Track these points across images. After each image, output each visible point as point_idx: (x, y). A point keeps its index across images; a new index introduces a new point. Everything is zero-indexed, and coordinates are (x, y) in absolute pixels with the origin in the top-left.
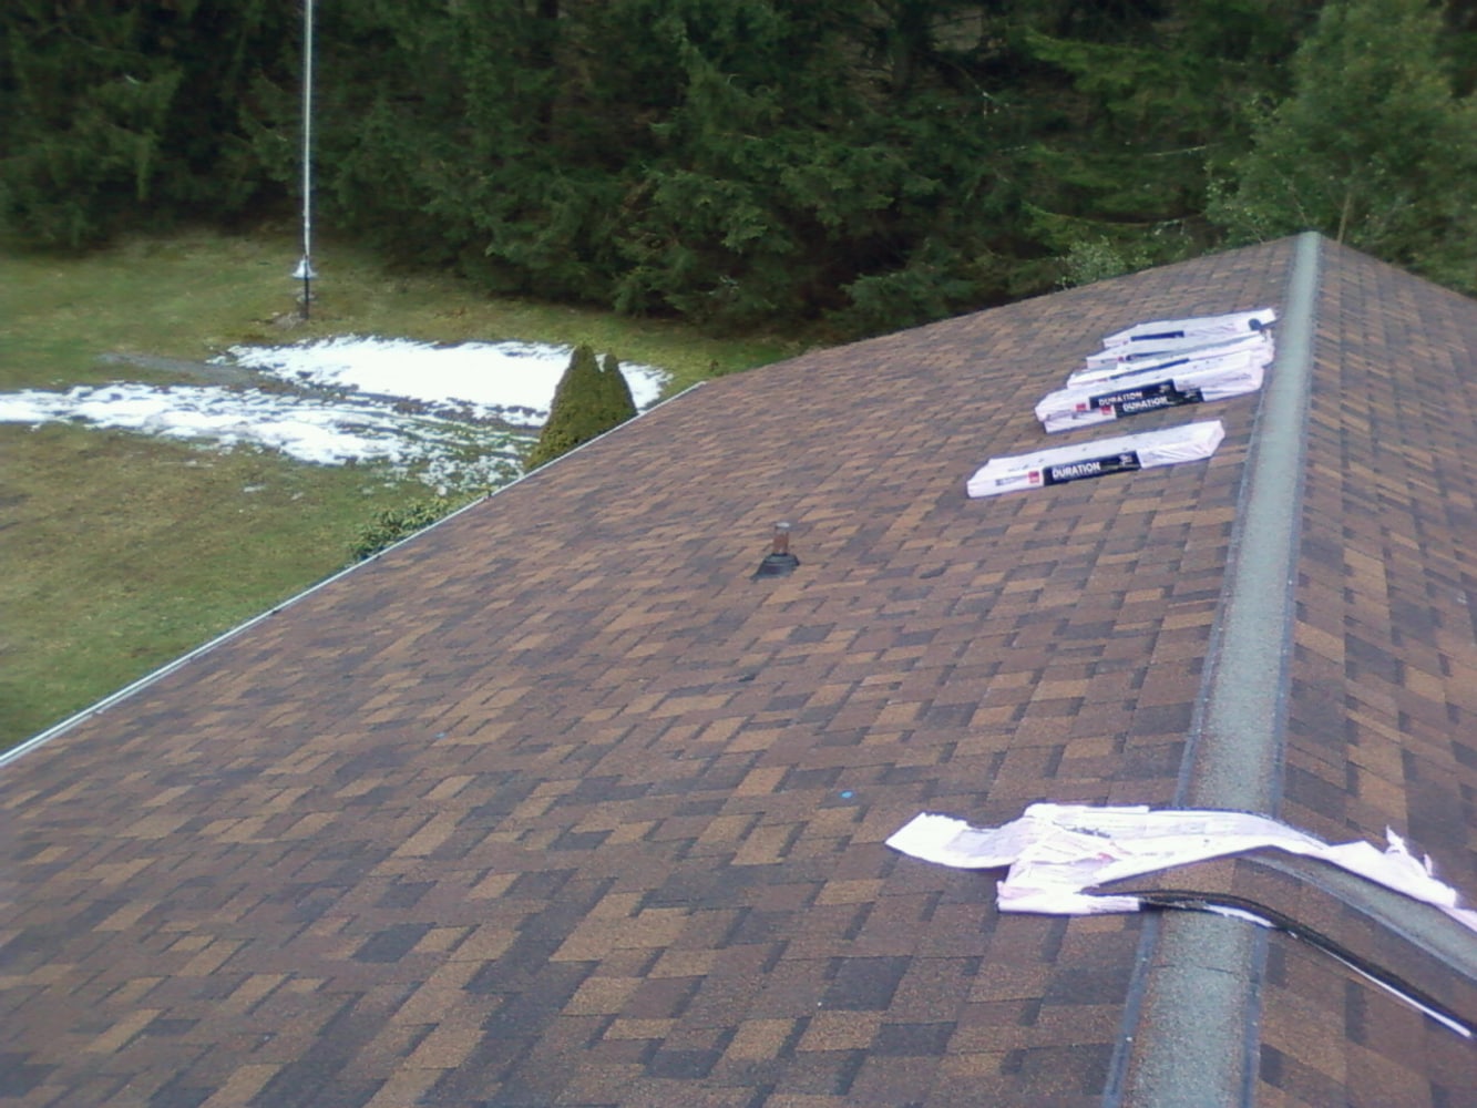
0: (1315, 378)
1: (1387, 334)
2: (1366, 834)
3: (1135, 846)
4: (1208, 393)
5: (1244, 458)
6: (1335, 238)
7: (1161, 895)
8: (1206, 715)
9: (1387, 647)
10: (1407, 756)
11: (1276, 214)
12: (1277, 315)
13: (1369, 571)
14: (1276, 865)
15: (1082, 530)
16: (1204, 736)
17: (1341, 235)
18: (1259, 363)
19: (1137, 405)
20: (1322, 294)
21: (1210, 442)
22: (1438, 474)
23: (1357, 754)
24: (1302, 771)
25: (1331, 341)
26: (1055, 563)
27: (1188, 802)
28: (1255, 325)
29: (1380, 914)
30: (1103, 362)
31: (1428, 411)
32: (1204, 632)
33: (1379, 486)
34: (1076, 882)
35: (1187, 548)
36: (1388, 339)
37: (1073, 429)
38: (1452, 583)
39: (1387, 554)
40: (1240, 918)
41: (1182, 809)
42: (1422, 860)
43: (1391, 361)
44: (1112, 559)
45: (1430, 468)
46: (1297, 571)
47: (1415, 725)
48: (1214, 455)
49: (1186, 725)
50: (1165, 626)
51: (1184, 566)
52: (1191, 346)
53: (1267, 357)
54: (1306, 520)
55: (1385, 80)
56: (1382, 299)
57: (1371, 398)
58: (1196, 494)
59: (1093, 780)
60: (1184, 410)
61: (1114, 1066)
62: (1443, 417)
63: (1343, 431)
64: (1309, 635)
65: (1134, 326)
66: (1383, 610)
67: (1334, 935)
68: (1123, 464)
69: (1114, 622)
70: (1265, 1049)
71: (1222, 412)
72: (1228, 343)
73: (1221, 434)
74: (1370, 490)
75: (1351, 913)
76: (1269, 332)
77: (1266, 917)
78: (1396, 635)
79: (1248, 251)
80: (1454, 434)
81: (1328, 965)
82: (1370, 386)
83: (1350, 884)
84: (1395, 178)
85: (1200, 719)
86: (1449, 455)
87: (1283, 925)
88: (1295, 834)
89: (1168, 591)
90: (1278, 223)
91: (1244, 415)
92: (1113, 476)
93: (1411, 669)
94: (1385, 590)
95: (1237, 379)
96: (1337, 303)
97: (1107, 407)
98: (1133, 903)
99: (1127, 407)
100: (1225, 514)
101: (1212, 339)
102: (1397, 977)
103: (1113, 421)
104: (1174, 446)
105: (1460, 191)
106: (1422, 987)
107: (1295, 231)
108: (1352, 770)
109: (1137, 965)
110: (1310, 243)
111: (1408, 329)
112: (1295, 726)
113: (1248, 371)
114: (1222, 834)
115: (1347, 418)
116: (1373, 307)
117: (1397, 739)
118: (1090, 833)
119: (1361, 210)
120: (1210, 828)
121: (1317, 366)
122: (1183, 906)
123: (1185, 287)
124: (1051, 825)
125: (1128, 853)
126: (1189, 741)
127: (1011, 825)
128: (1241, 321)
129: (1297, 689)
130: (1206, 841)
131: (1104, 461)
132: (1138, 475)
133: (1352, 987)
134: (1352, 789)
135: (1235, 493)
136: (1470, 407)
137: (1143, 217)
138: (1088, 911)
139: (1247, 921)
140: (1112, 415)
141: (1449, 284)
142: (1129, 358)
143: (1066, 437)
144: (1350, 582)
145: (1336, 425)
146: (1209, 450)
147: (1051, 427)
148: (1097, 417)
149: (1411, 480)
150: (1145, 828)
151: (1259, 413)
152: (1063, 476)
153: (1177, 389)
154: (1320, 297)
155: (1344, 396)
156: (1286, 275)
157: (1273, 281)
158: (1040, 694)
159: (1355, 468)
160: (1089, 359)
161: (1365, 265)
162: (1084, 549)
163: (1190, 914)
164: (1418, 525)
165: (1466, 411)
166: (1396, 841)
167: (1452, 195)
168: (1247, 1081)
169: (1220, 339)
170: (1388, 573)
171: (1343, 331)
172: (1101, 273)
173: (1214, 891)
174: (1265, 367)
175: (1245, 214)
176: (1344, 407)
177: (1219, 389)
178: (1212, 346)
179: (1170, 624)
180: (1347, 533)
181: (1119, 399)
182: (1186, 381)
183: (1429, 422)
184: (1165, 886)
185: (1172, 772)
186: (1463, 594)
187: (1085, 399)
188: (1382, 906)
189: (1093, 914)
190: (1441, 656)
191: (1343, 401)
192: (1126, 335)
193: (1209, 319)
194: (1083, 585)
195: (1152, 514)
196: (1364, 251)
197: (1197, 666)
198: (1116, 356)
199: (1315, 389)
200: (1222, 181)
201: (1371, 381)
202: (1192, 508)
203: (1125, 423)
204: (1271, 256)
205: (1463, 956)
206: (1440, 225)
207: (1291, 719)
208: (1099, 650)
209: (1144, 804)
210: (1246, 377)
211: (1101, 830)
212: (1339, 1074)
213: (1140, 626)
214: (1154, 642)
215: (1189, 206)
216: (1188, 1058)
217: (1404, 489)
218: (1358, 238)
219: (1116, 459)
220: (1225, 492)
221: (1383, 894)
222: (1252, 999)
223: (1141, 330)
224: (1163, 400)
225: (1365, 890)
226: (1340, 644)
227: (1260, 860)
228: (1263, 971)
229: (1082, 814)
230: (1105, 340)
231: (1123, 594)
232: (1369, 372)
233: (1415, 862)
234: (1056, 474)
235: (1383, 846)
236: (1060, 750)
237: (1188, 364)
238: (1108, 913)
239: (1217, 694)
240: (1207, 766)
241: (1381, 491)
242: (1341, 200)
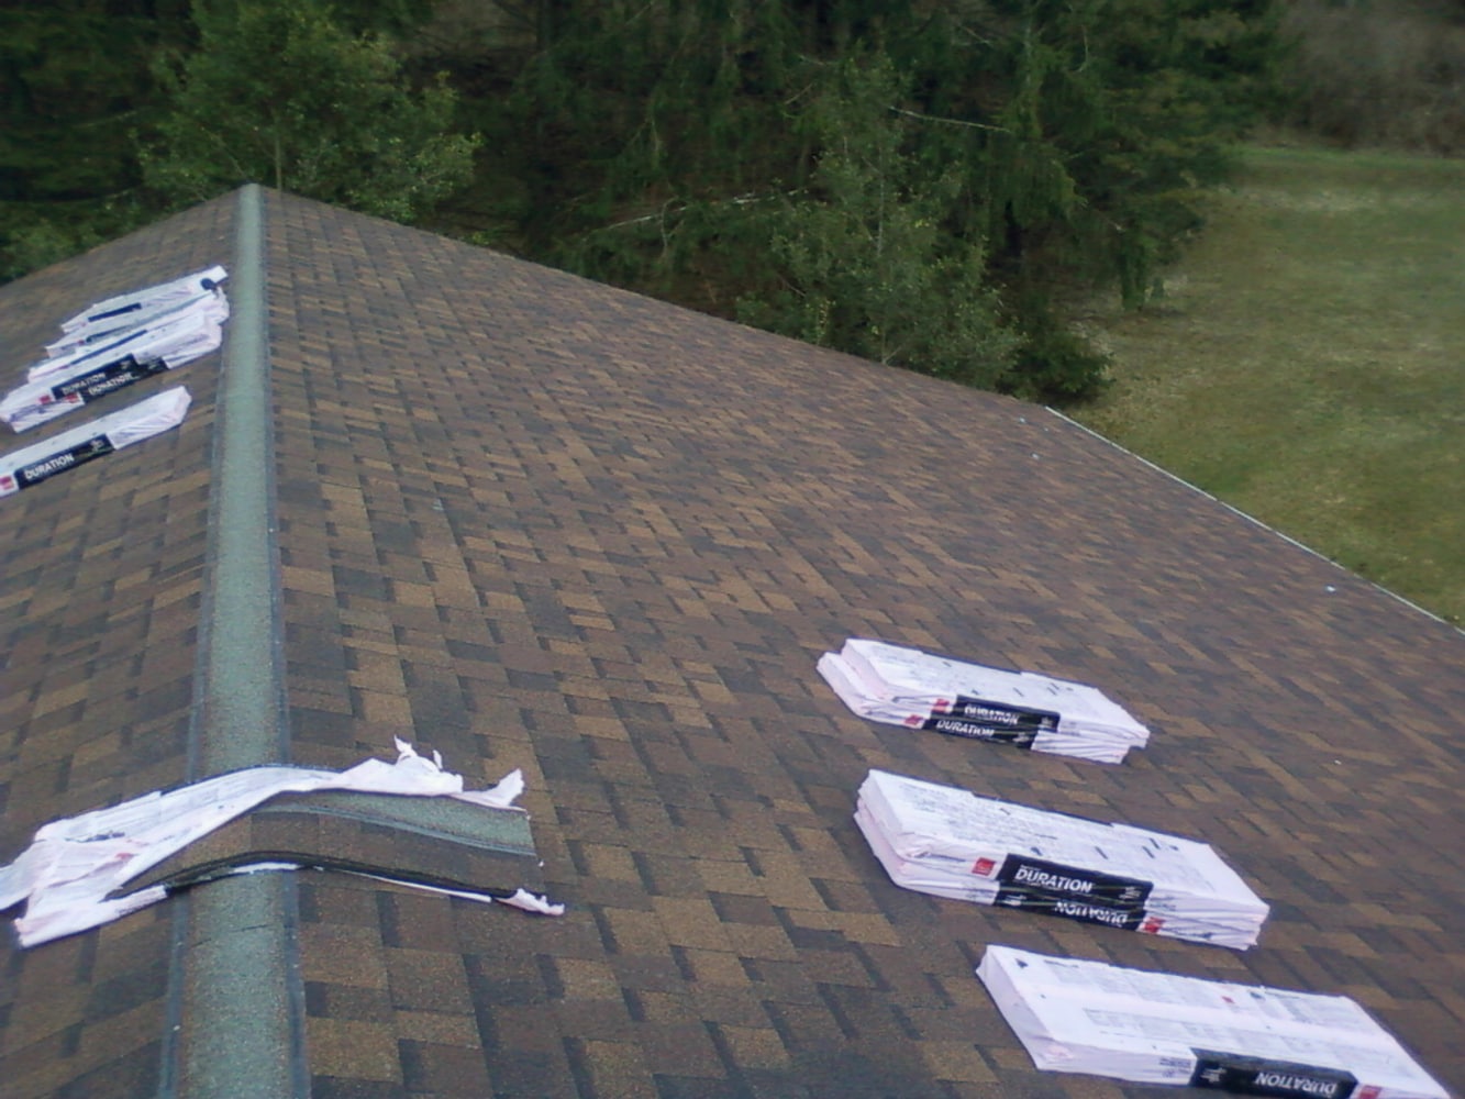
0: (272, 326)
1: (337, 271)
2: (377, 750)
3: (152, 836)
4: (170, 360)
5: (212, 418)
6: (274, 186)
7: (184, 875)
8: (207, 682)
9: (373, 568)
10: (405, 665)
11: (212, 170)
12: (227, 271)
13: (346, 500)
14: (291, 808)
15: (65, 527)
16: (206, 704)
17: (279, 184)
18: (214, 322)
19: (103, 386)
20: (269, 243)
21: (176, 409)
22: (402, 395)
23: (359, 678)
24: (307, 709)
25: (281, 287)
26: (40, 569)
27: (201, 774)
28: (207, 284)
29: (395, 820)
30: (63, 348)
31: (384, 337)
32: (195, 601)
33: (347, 417)
34: (99, 892)
35: (169, 520)
36: (338, 274)
37: (44, 424)
38: (428, 494)
39: (363, 480)
40: (265, 871)
41: (193, 783)
42: (431, 758)
43: (344, 297)
44: (97, 551)
45: (395, 391)
46: (276, 517)
47: (410, 634)
48: (183, 421)
49: (187, 699)
50: (156, 606)
51: (167, 541)
52: (147, 316)
53: (222, 313)
54: (279, 465)
55: (280, 27)
56: (329, 240)
57: (329, 335)
58: (171, 464)
59: (105, 781)
60: (151, 381)
61: (165, 1061)
62: (400, 341)
63: (306, 372)
64: (296, 577)
65: (89, 307)
66: (367, 534)
67: (358, 856)
68: (96, 450)
69: (107, 615)
70: (309, 986)
71: (187, 376)
72: (181, 308)
73: (188, 399)
74: (340, 423)
75: (368, 829)
76: (220, 290)
77: (291, 861)
78: (381, 557)
79: (194, 212)
80: (412, 355)
81: (355, 885)
82: (328, 324)
83: (364, 802)
84: (315, 122)
85: (201, 689)
86: (408, 374)
87: (307, 864)
88: (305, 773)
89: (156, 570)
90: (217, 180)
91: (205, 377)
92: (88, 465)
93: (398, 583)
94: (366, 516)
95: (195, 341)
96: (285, 250)
97: (71, 395)
98: (158, 892)
99: (93, 391)
100: (200, 478)
101: (167, 306)
102: (420, 874)
103: (81, 408)
104: (140, 421)
105: (376, 127)
106: (444, 873)
107: (235, 185)
108: (355, 695)
109: (174, 951)
110: (251, 195)
111: (356, 263)
112: (293, 668)
113: (204, 331)
114: (235, 796)
115: (308, 358)
116: (320, 247)
117: (395, 652)
118: (103, 838)
119: (292, 155)
120: (222, 793)
121: (272, 313)
122: (209, 878)
123: (137, 258)
124: (64, 842)
125: (146, 845)
126: (194, 713)
127: (25, 856)
128: (193, 283)
129: (291, 632)
130: (221, 807)
131: (75, 451)
132: (112, 458)
133: (384, 898)
134: (358, 712)
135: (208, 455)
136: (422, 328)
137: (87, 193)
138: (118, 915)
139: (273, 871)
140: (80, 401)
141: (387, 216)
142: (89, 340)
143: (36, 434)
144: (331, 516)
145: (298, 367)
146: (177, 418)
147: (19, 427)
148: (65, 406)
149: (377, 405)
150: (159, 814)
151: (223, 369)
152: (36, 475)
153: (139, 362)
154: (267, 246)
155: (303, 338)
156: (232, 231)
157: (221, 238)
158: (41, 709)
159: (322, 405)
160: (48, 348)
161: (307, 209)
162: (69, 547)
163: (217, 884)
164: (389, 446)
165: (420, 332)
166: (405, 748)
167: (369, 131)
168: (295, 1024)
169: (175, 304)
170: (366, 499)
171: (293, 275)
172: (49, 257)
173: (235, 854)
174: (222, 324)
175: (183, 175)
176: (304, 349)
177: (179, 354)
178: (167, 313)
179: (161, 601)
180: (321, 469)
181: (83, 384)
182: (146, 353)
183: (387, 347)
184: (186, 865)
185: (181, 749)
186: (439, 502)
187: (46, 390)
188: (398, 814)
189: (123, 917)
190: (424, 563)
191: (303, 343)
192: (82, 317)
193: (163, 286)
194: (71, 584)
195: (131, 494)
196: (303, 195)
197: (191, 636)
198: (76, 340)
199: (273, 337)
200: (151, 146)
201: (327, 318)
202: (169, 479)
203: (93, 407)
204: (216, 213)
205: (477, 832)
206: (366, 161)
207: (289, 663)
208: (95, 647)
209: (156, 790)
210: (203, 338)
211: (115, 830)
212: (381, 983)
213: (132, 611)
214: (147, 624)
215: (130, 175)
216: (236, 1024)
217: (371, 415)
218: (295, 183)
219: (86, 447)
220: (198, 456)
221: (395, 802)
222: (289, 944)
223: (97, 309)
224: (128, 376)
225: (380, 803)
226: (328, 577)
227: (275, 809)
228: (295, 914)
229: (95, 821)
230: (63, 326)
231: (111, 583)
232: (325, 312)
233: (426, 761)
234: (30, 475)
235: (391, 758)
236: (67, 763)
237: (145, 336)
238: (137, 911)
239: (213, 659)
240: (212, 733)
241: (350, 422)
242: (271, 149)
